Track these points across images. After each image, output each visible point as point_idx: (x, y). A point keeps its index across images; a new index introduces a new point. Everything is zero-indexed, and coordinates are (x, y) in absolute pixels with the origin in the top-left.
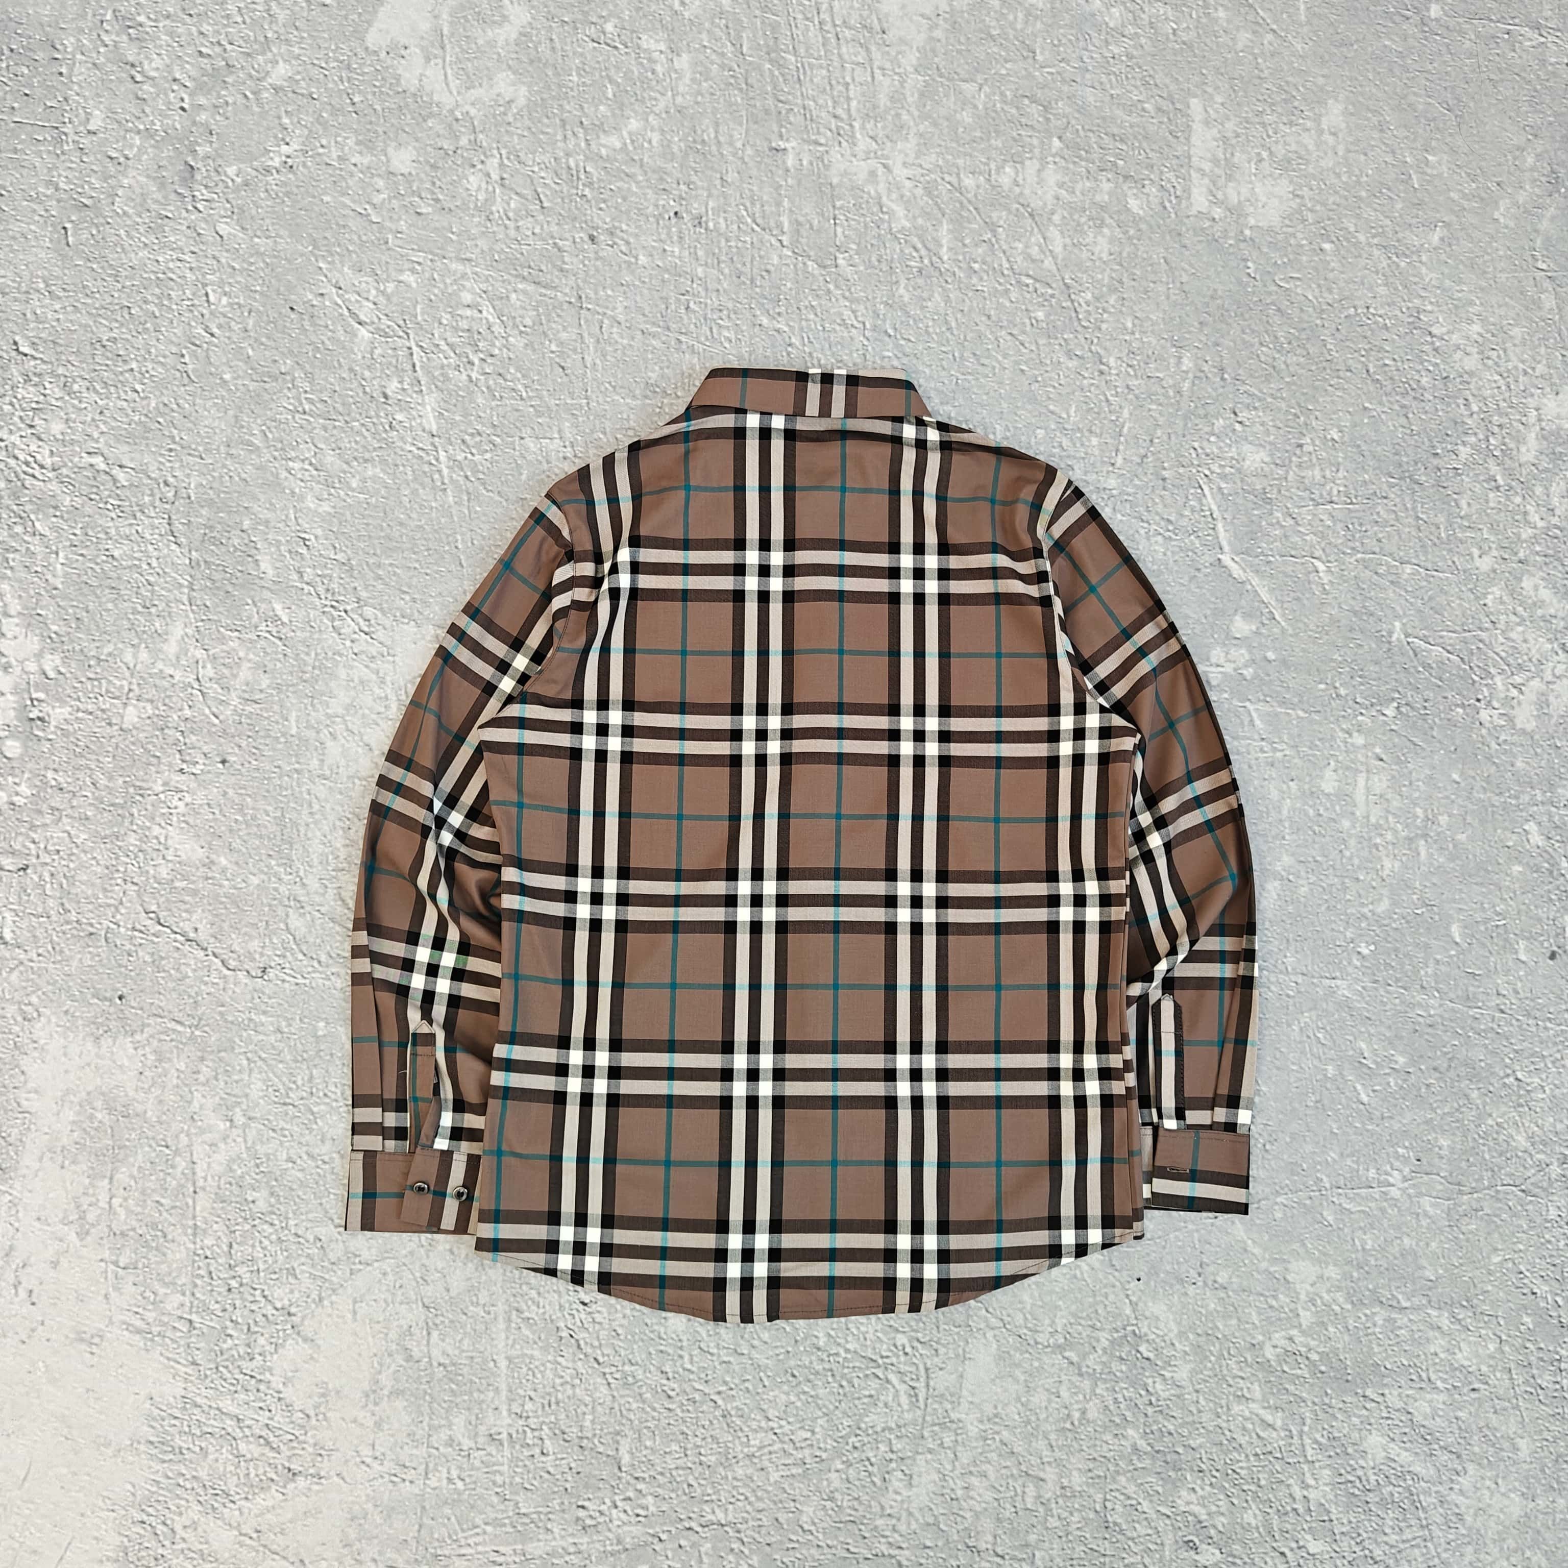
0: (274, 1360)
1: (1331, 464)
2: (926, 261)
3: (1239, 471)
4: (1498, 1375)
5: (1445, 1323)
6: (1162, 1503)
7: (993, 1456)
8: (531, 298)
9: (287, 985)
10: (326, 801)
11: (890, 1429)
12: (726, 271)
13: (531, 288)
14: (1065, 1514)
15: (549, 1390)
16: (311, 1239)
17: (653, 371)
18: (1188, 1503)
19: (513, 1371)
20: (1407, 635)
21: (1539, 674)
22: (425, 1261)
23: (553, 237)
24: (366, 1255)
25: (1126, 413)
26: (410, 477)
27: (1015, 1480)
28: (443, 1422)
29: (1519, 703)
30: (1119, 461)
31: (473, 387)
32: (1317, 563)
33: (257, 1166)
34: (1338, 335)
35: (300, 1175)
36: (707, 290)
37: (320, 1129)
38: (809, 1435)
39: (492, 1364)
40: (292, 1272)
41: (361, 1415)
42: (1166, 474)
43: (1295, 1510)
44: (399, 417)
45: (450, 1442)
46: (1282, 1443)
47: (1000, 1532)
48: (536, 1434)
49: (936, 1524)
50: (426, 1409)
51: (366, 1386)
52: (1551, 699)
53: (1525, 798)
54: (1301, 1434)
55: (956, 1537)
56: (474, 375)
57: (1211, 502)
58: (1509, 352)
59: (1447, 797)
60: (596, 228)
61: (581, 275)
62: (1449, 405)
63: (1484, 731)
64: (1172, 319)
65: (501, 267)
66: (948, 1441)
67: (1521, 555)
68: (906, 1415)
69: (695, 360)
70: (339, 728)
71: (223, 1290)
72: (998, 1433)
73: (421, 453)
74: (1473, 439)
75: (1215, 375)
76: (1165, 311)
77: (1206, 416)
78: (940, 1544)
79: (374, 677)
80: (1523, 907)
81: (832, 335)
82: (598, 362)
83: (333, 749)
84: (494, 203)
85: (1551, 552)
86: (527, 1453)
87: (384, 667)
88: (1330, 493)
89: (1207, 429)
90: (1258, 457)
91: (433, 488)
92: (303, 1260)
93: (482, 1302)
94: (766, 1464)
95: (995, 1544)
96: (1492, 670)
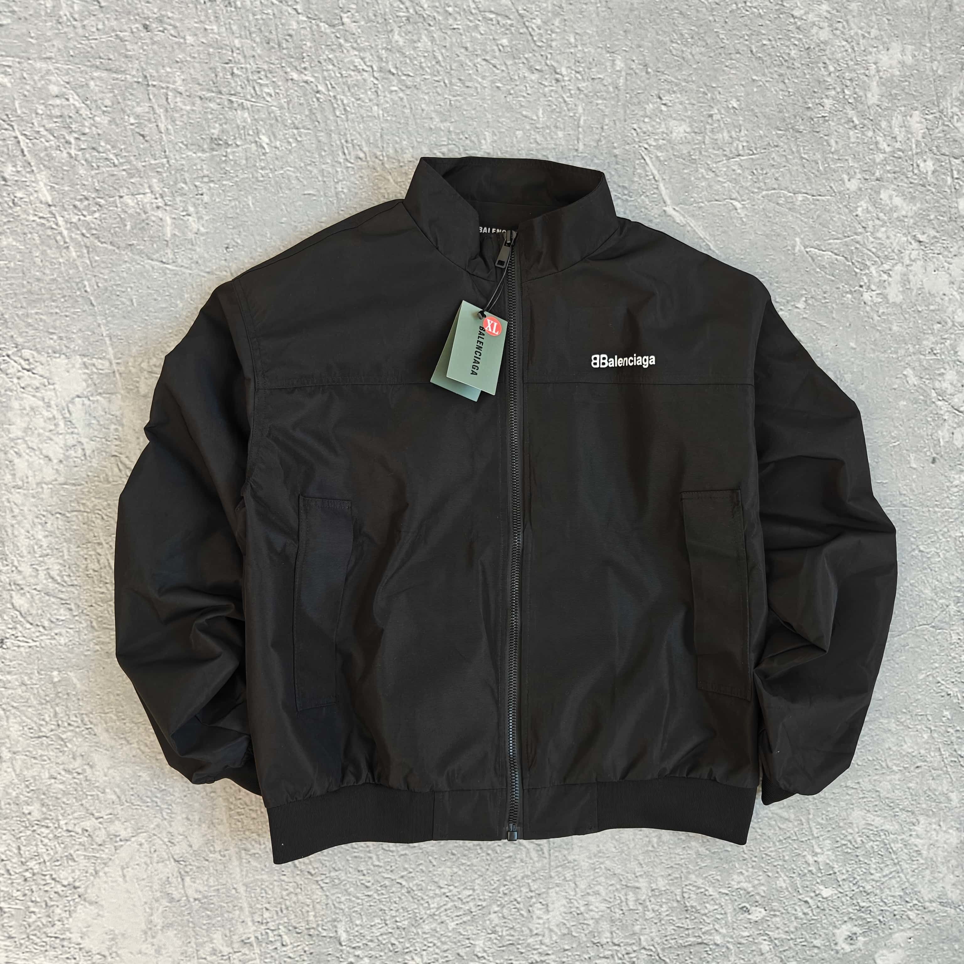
0: (70, 923)
1: (735, 126)
2: (411, 11)
3: (669, 141)
4: (932, 754)
5: (893, 726)
6: (722, 886)
7: (602, 879)
8: (106, 83)
9: (22, 649)
10: (23, 505)
11: (527, 876)
12: (258, 39)
13: (104, 74)
14: (657, 908)
15: (279, 900)
16: (80, 832)
17: (214, 128)
18: (739, 883)
19: (250, 892)
20: (805, 247)
21: (901, 261)
22: (171, 830)
23: (114, 30)
24: (124, 834)
25: (580, 110)
26: (38, 242)
27: (620, 893)
28: (205, 939)
29: (889, 284)
30: (581, 147)
31: (74, 162)
32: (736, 203)
33: (27, 786)
34: (727, 27)
35: (61, 786)
36: (245, 57)
37: (71, 750)
38: (471, 892)
39: (233, 891)
40: (70, 858)
41: (144, 947)
42: (616, 152)
43: (810, 871)
44: (19, 194)
45: (214, 952)
46: (796, 829)
47: (614, 929)
48: (276, 933)
49: (570, 933)
50: (191, 933)
51: (143, 926)
52: (911, 277)
53: (902, 352)
54: (808, 820)
55: (585, 939)
56: (73, 152)
57: (652, 168)
58: (850, 22)
59: (849, 361)
60: (147, 18)
61: (143, 59)
62: (812, 69)
63: (868, 308)
64: (603, 31)
65: (77, 61)
66: (568, 876)
67: (877, 174)
68: (537, 865)
69: (246, 115)
70: (22, 447)
71: (21, 881)
72: (602, 863)
73: (43, 221)
74: (833, 93)
75: (641, 70)
76: (597, 26)
77: (639, 103)
78: (574, 946)
79: (41, 403)
80: (910, 430)
81: (349, 80)
82: (170, 127)
83: (20, 464)
84: (60, 8)
85: (897, 169)
86: (271, 947)
87: (49, 394)
88: (737, 149)
89: (641, 113)
90: (681, 129)
91: (58, 247)
92: (77, 847)
93: (218, 849)
94: (444, 918)
95: (612, 938)
96: (868, 263)
